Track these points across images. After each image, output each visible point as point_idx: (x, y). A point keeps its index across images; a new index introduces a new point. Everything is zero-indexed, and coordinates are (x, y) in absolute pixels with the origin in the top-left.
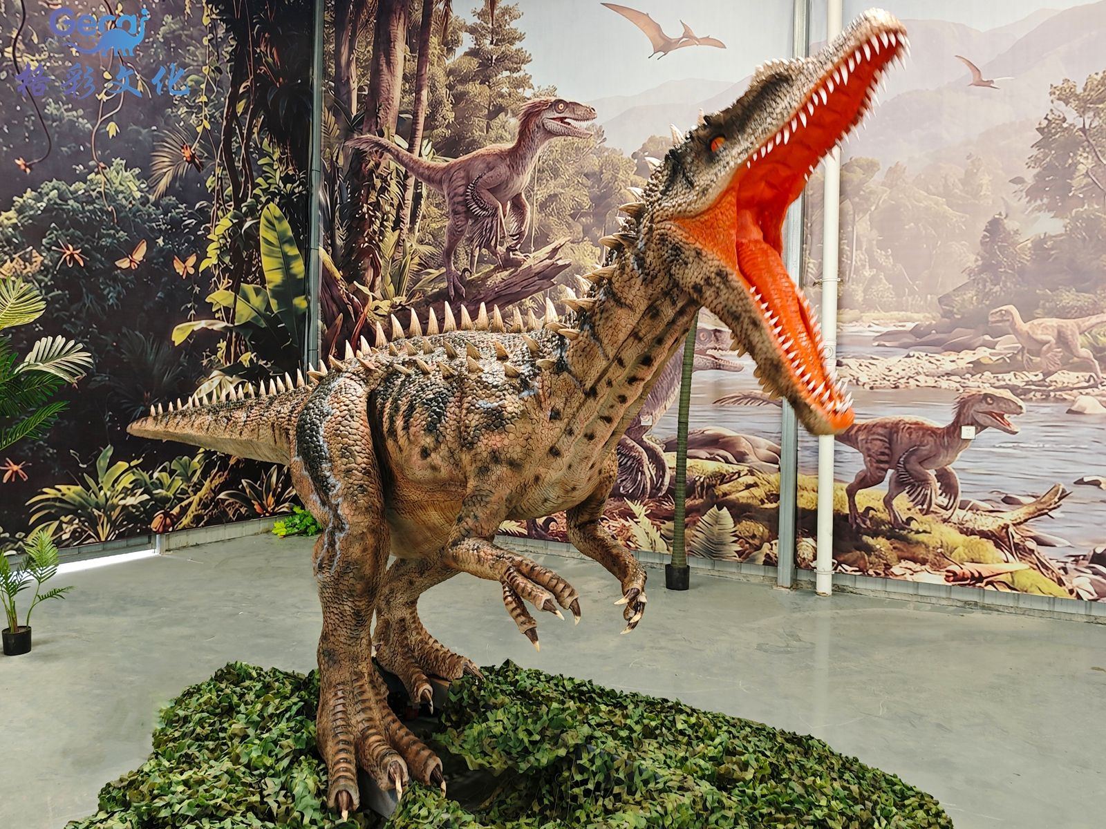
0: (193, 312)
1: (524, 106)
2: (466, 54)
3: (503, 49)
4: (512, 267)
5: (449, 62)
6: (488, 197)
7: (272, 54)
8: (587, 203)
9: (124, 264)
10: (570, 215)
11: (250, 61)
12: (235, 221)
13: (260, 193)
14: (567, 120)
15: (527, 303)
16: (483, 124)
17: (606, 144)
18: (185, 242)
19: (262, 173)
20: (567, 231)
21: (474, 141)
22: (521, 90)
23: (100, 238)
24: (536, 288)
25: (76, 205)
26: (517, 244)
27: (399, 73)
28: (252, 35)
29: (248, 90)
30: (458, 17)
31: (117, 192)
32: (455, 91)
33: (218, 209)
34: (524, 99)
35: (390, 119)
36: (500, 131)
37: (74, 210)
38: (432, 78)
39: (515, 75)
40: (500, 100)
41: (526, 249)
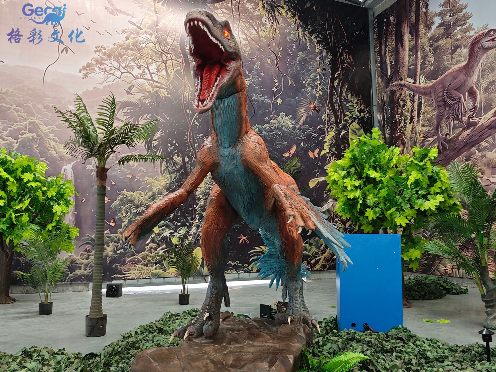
0: (318, 173)
1: (470, 41)
2: (438, 27)
3: (456, 16)
4: (472, 127)
5: (430, 34)
6: (455, 93)
7: (349, 58)
9: (286, 155)
11: (339, 63)
12: (336, 132)
13: (348, 119)
14: (495, 39)
15: (483, 144)
16: (449, 57)
18: (313, 143)
19: (349, 110)
21: (446, 67)
22: (468, 33)
23: (276, 145)
24: (488, 135)
25: (266, 133)
26: (473, 114)
27: (407, 48)
28: (339, 52)
29: (339, 75)
30: (432, 11)
31: (282, 126)
32: (433, 47)
33: (328, 128)
34: (470, 37)
35: (405, 71)
36: (458, 58)
37: (265, 135)
38: (422, 45)
39: (464, 27)
40: (457, 42)
41: (479, 115)
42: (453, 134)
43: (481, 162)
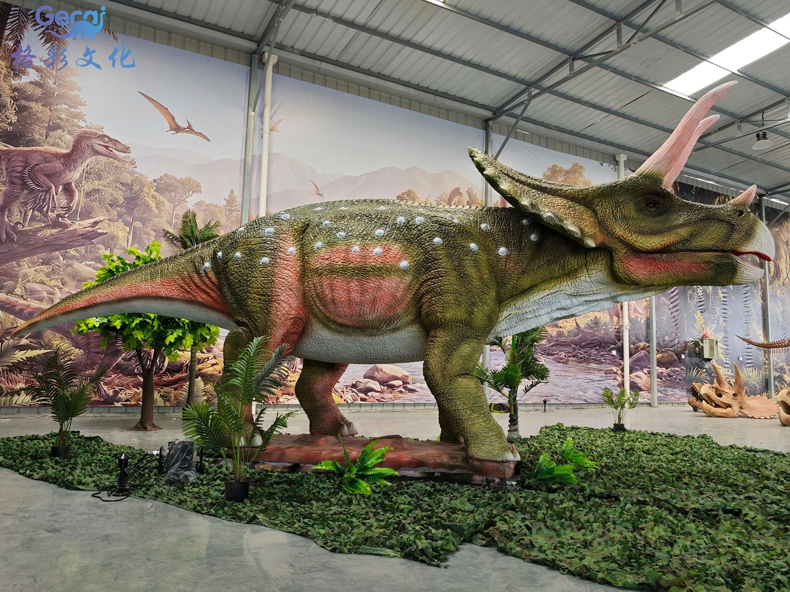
1: (78, 131)
2: (31, 83)
3: (64, 90)
4: (60, 227)
5: (15, 82)
6: (43, 178)
8: (121, 200)
10: (109, 204)
14: (110, 148)
15: (72, 252)
16: (43, 132)
17: (136, 170)
20: (106, 213)
21: (35, 140)
22: (76, 120)
24: (80, 243)
26: (65, 214)
32: (18, 103)
34: (79, 127)
36: (57, 140)
39: (72, 110)
40: (59, 121)
41: (73, 218)
42: (28, 226)
43: (63, 271)
